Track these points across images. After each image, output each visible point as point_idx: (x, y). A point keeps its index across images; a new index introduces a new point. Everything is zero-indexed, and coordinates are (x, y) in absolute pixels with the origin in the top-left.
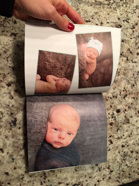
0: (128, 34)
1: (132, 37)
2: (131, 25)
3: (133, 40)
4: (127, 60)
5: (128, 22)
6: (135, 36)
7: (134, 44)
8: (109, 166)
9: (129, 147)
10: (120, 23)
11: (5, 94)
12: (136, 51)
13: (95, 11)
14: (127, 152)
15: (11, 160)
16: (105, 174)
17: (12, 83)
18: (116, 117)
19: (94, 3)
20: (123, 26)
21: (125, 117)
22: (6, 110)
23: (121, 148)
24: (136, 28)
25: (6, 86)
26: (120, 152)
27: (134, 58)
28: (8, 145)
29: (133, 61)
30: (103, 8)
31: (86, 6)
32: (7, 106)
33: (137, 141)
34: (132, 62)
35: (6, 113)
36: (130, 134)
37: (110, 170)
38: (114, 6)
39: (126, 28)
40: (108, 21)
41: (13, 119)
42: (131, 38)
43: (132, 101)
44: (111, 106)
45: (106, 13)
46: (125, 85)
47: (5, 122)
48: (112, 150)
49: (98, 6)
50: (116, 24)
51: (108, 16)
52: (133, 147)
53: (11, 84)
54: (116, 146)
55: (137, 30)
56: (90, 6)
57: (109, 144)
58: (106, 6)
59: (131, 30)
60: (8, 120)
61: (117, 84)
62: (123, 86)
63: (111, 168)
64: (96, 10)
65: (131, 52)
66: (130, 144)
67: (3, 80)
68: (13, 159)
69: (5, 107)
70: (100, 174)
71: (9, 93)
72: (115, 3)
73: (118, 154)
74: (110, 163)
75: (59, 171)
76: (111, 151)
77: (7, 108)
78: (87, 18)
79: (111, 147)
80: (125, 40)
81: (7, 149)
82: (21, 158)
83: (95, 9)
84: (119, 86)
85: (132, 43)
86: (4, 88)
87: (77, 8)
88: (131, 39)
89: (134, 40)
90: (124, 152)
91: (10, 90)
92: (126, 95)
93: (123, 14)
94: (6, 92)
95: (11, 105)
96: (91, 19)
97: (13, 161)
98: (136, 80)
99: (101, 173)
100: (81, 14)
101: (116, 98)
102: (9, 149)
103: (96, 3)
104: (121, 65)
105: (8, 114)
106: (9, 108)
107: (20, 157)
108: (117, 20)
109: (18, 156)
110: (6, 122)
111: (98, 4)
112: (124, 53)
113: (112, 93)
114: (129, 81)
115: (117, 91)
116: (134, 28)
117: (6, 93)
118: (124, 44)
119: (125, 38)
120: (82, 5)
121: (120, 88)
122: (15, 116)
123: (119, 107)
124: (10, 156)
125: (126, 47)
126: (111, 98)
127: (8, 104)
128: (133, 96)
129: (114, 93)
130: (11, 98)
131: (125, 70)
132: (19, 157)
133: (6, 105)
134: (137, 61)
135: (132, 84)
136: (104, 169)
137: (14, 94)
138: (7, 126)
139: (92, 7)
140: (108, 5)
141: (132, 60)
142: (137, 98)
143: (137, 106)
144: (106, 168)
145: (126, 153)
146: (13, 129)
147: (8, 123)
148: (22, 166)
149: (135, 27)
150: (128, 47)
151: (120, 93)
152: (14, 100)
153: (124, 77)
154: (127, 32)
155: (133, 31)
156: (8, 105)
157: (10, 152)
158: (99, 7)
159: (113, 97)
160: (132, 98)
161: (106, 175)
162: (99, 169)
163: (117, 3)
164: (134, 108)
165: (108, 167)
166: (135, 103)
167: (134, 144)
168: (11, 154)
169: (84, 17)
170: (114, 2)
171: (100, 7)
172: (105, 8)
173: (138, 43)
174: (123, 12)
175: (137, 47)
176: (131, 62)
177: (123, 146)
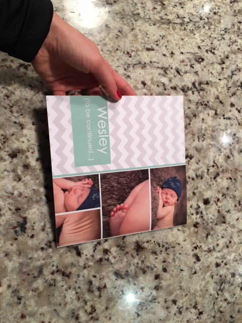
0: (214, 72)
1: (221, 77)
2: (219, 58)
3: (223, 83)
4: (216, 114)
5: (213, 53)
6: (226, 76)
7: (226, 89)
8: (196, 304)
9: (228, 266)
10: (202, 55)
11: (6, 173)
12: (229, 100)
13: (160, 33)
14: (225, 276)
15: (16, 299)
16: (190, 319)
17: (19, 152)
18: (204, 212)
19: (159, 21)
20: (206, 59)
21: (219, 212)
22: (7, 202)
23: (215, 268)
24: (226, 64)
25: (7, 157)
26: (213, 275)
27: (227, 112)
28: (9, 269)
29: (225, 117)
30: (173, 29)
31: (147, 24)
32: (9, 195)
33: (240, 255)
34: (224, 119)
35: (7, 209)
36: (228, 243)
37: (199, 310)
38: (190, 26)
39: (211, 62)
40: (182, 50)
41: (21, 220)
42: (220, 79)
43: (227, 184)
44: (194, 193)
45: (179, 37)
46: (215, 157)
47: (5, 225)
48: (199, 273)
49: (165, 26)
50: (195, 56)
51: (181, 43)
52: (235, 266)
53: (18, 154)
54: (206, 265)
55: (229, 67)
56: (152, 24)
57: (195, 262)
58: (178, 26)
59: (218, 65)
60: (11, 222)
61: (202, 155)
62: (212, 158)
63: (199, 308)
64: (163, 33)
65: (221, 102)
66: (230, 260)
67: (2, 147)
68: (19, 299)
69: (4, 197)
70: (180, 319)
71: (14, 171)
72: (192, 23)
73: (210, 279)
74: (197, 298)
75: (106, 317)
76: (197, 275)
77: (8, 199)
78: (148, 44)
79: (198, 268)
80: (211, 81)
81: (8, 278)
82: (35, 296)
83: (160, 30)
84: (205, 157)
85: (222, 86)
86: (5, 160)
87: (132, 28)
88: (219, 81)
89: (225, 83)
90: (221, 276)
91: (16, 165)
92: (218, 174)
93: (205, 41)
94: (8, 169)
95: (16, 193)
96: (154, 46)
97: (19, 301)
98: (231, 148)
99: (182, 317)
100: (138, 37)
101: (202, 178)
102: (13, 279)
103: (163, 21)
104: (206, 123)
105: (10, 209)
106: (13, 199)
107: (34, 293)
108: (197, 50)
109: (28, 291)
110: (7, 225)
111: (166, 22)
112: (210, 103)
113: (194, 170)
114: (220, 149)
115: (202, 167)
116: (224, 63)
117: (8, 171)
118: (209, 88)
119: (211, 79)
120: (139, 23)
121: (206, 161)
122: (25, 213)
123: (207, 195)
124: (13, 292)
125: (212, 93)
126: (193, 179)
127: (12, 191)
128: (230, 175)
129: (198, 169)
130: (18, 180)
131: (213, 131)
132: (31, 293)
133: (7, 193)
134: (231, 116)
135: (227, 155)
136: (187, 309)
137: (23, 172)
138: (8, 233)
139: (155, 26)
140: (182, 24)
141: (224, 115)
142: (235, 179)
143: (237, 192)
144: (191, 308)
145: (223, 277)
146: (20, 238)
147: (11, 227)
148: (37, 312)
149: (225, 61)
150: (216, 93)
151: (208, 170)
152: (22, 184)
153: (212, 143)
154: (213, 69)
155: (223, 68)
156: (10, 193)
157: (14, 283)
158: (167, 27)
159: (197, 176)
160: (227, 179)
161: (192, 320)
162: (178, 310)
163: (195, 22)
164: (232, 196)
165: (194, 304)
166: (232, 187)
167: (236, 261)
168: (15, 288)
169: (143, 41)
170: (191, 21)
171: (169, 28)
172: (177, 30)
173: (230, 87)
174: (205, 38)
175: (230, 94)
176: (222, 118)
177: (218, 265)
